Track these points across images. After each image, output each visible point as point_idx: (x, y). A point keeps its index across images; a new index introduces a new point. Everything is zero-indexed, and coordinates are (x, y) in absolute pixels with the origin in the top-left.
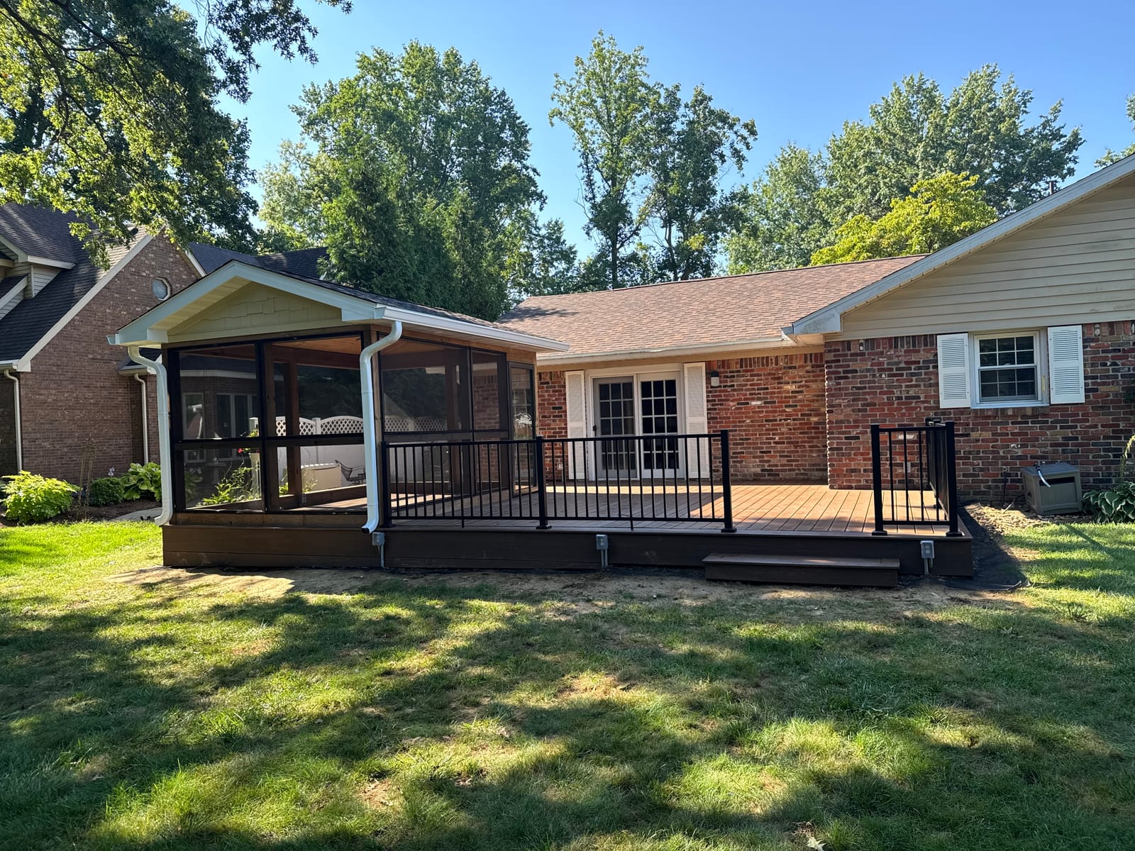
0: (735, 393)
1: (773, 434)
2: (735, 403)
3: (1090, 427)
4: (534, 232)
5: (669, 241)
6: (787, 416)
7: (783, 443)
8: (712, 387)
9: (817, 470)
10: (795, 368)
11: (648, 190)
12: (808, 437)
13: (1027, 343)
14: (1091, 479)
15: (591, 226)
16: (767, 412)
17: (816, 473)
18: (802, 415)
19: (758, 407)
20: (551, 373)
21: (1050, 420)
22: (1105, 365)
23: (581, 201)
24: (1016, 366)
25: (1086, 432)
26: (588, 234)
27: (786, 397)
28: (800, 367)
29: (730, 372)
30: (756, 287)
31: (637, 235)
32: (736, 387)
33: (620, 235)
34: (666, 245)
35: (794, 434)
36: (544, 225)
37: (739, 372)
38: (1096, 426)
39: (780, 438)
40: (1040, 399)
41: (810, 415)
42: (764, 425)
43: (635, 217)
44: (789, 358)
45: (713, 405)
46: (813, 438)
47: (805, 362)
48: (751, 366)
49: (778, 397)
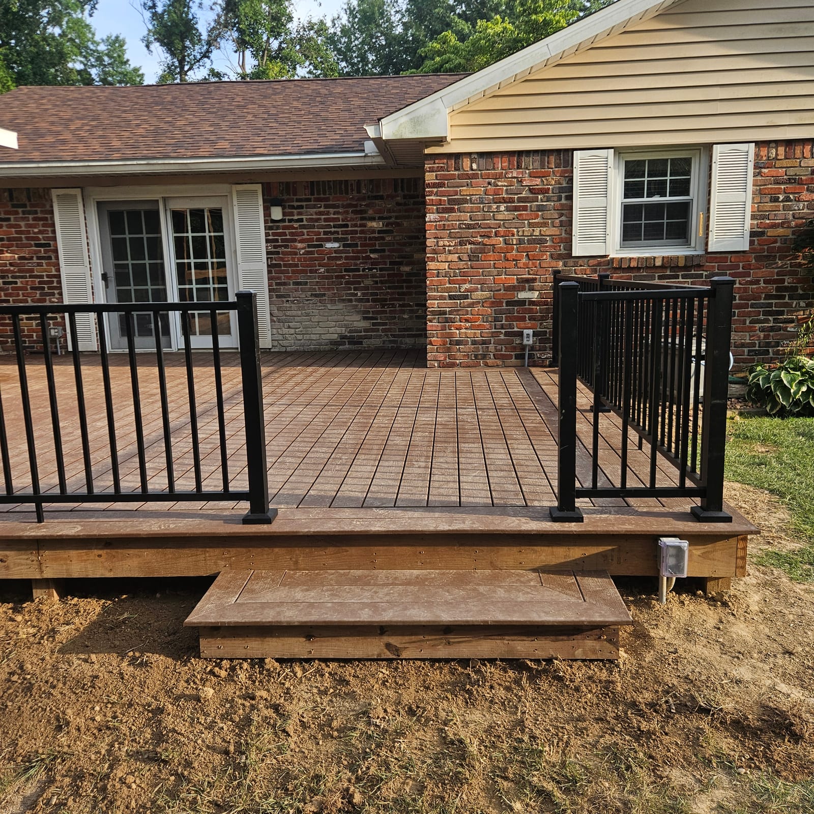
0: (305, 231)
1: (355, 289)
2: (304, 245)
3: (751, 283)
4: (92, 47)
5: (243, 66)
6: (372, 264)
7: (368, 301)
8: (273, 221)
9: (409, 336)
10: (381, 198)
11: (218, 6)
12: (399, 294)
13: (682, 167)
14: (746, 350)
15: (152, 39)
16: (347, 258)
17: (408, 340)
18: (391, 263)
19: (336, 252)
20: (28, 189)
21: (705, 273)
22: (776, 200)
23: (141, 9)
24: (668, 199)
25: (746, 290)
26: (148, 47)
27: (370, 239)
28: (388, 196)
29: (298, 200)
30: (331, 94)
31: (208, 57)
32: (305, 223)
33: (189, 55)
34: (240, 71)
35: (380, 288)
36: (103, 41)
37: (309, 200)
38: (757, 282)
39: (363, 294)
40: (693, 244)
41: (400, 263)
42: (343, 277)
43: (205, 37)
44: (375, 184)
45: (275, 247)
46: (404, 294)
47: (396, 190)
48: (324, 194)
49: (360, 238)
